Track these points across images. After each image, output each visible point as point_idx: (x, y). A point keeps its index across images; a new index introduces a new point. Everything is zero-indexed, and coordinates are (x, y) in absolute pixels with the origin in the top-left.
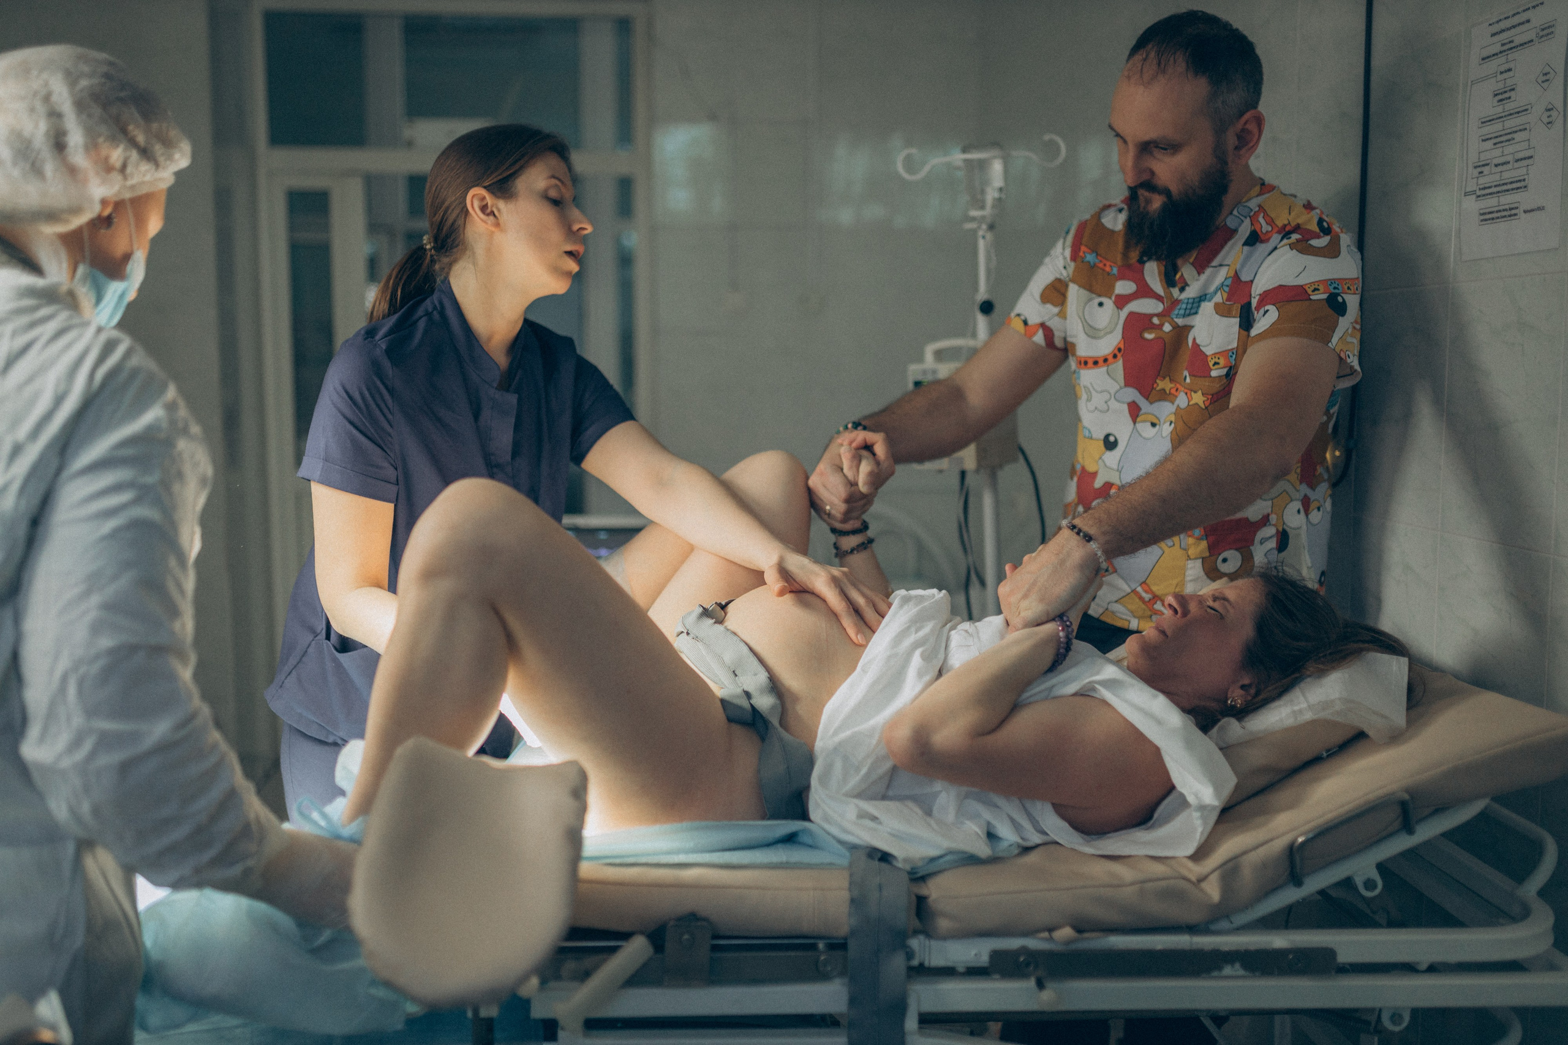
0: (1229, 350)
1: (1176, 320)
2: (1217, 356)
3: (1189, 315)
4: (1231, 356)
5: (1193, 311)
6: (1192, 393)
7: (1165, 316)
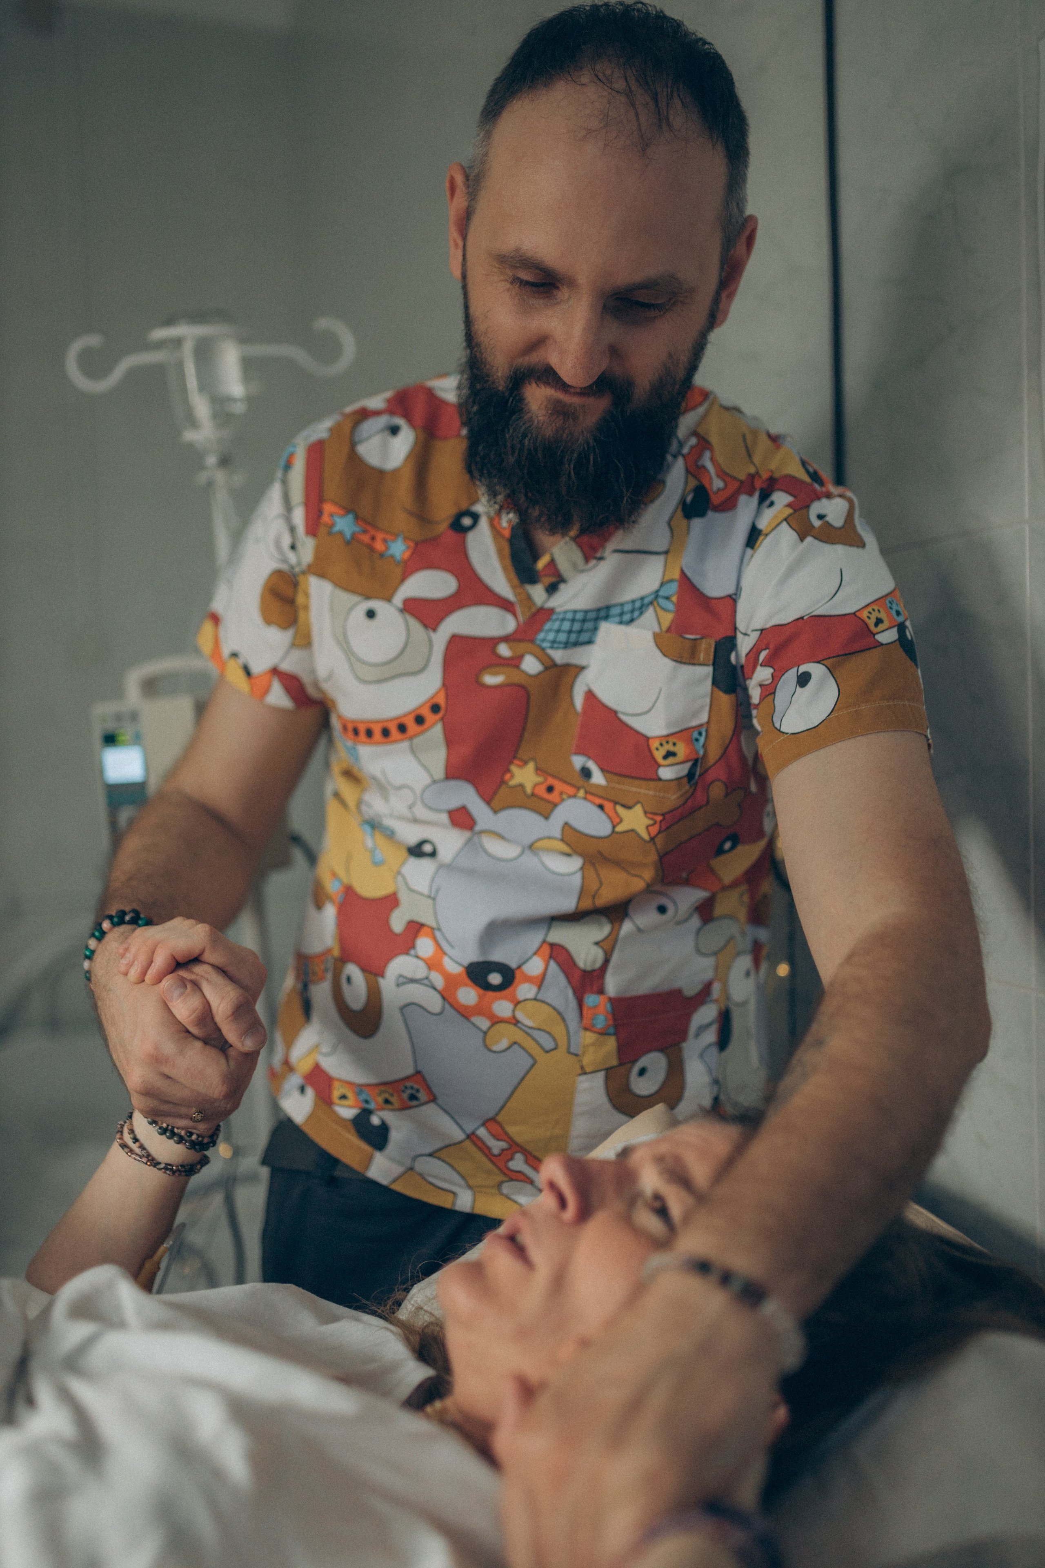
0: (694, 728)
1: (550, 652)
2: (671, 740)
3: (576, 644)
4: (697, 740)
5: (584, 637)
6: (619, 809)
7: (521, 640)
